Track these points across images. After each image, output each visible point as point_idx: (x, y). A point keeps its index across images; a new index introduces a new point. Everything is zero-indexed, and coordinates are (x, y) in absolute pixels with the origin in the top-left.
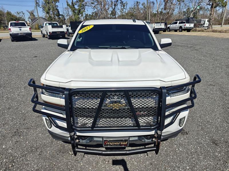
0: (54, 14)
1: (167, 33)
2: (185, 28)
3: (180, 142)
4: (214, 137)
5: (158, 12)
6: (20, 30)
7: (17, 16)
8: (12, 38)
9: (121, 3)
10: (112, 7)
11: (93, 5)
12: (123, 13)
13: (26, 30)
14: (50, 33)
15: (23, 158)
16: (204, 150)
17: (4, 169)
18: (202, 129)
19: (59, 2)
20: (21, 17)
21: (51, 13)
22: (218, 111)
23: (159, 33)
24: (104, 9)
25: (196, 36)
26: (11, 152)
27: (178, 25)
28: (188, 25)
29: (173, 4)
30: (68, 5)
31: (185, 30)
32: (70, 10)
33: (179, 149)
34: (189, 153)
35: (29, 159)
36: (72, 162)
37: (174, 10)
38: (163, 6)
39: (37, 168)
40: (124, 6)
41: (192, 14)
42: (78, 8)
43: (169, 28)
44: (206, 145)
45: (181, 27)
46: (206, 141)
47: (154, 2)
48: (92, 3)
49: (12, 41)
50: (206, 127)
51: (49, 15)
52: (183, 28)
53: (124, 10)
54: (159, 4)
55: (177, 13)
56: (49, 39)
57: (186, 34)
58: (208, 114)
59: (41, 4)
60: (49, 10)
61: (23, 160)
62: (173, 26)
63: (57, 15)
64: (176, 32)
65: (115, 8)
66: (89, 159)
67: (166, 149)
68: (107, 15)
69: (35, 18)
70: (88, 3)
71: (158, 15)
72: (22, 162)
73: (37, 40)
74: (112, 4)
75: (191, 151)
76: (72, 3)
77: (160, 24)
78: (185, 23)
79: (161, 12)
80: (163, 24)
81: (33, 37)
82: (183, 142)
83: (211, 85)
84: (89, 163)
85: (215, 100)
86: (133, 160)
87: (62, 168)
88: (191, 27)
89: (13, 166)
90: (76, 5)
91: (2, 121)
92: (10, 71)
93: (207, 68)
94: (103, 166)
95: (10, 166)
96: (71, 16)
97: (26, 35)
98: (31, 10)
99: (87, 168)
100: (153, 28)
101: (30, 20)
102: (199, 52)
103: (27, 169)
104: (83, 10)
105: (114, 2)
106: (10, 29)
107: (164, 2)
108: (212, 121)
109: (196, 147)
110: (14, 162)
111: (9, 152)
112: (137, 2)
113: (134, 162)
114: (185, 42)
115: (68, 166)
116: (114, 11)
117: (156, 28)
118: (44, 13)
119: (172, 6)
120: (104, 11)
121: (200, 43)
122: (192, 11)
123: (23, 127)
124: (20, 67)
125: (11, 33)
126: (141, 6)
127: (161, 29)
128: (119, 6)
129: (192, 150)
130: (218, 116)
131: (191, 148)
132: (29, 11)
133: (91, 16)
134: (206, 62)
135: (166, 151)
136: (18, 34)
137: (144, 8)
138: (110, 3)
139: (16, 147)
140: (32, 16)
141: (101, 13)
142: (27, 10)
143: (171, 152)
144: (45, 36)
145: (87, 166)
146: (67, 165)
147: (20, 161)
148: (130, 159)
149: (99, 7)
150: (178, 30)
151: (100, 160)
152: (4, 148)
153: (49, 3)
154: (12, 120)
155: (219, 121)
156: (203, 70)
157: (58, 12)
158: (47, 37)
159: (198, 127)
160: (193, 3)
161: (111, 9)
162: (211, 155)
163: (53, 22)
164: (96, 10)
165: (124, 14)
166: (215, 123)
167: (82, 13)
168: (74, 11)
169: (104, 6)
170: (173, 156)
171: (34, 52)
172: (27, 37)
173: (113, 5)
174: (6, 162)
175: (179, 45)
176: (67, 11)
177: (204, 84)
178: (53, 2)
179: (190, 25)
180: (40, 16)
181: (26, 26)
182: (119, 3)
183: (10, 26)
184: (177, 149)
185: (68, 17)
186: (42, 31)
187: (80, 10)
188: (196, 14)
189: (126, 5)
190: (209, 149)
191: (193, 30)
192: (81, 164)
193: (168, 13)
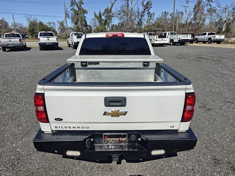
0: (82, 24)
1: (194, 44)
2: (215, 40)
3: (179, 158)
4: (217, 157)
5: (186, 22)
6: (48, 40)
7: (48, 26)
8: (40, 48)
9: (148, 14)
10: (138, 17)
11: (120, 16)
12: (149, 23)
13: (53, 40)
14: (75, 43)
15: (28, 157)
16: (202, 169)
17: (11, 165)
18: (206, 147)
19: (87, 13)
20: (52, 27)
21: (79, 23)
22: (229, 130)
23: (185, 44)
24: (131, 20)
25: (226, 49)
26: (19, 151)
27: (207, 36)
28: (218, 37)
29: (204, 14)
30: (95, 16)
31: (214, 42)
32: (97, 21)
33: (175, 165)
34: (185, 169)
35: (32, 159)
36: (69, 165)
37: (205, 20)
38: (192, 17)
39: (38, 167)
40: (151, 17)
41: (225, 25)
42: (105, 19)
43: (197, 39)
44: (206, 164)
45: (210, 39)
46: (207, 160)
47: (183, 12)
48: (119, 14)
49: (41, 50)
50: (211, 145)
51: (77, 25)
52: (212, 40)
53: (151, 21)
54: (189, 14)
55: (208, 23)
56: (74, 48)
57: (215, 46)
58: (217, 133)
59: (70, 15)
60: (78, 21)
61: (27, 159)
62: (201, 37)
63: (84, 26)
64: (204, 44)
65: (142, 19)
66: (86, 165)
67: (162, 163)
68: (132, 25)
69: (64, 29)
70: (114, 14)
71: (187, 26)
72: (26, 160)
73: (63, 49)
74: (138, 15)
75: (188, 168)
76: (100, 14)
77: (187, 35)
78: (215, 34)
79: (190, 23)
80: (189, 35)
81: (59, 46)
82: (182, 159)
83: (229, 102)
84: (84, 168)
85: (229, 118)
86: (127, 170)
87: (59, 169)
88: (221, 39)
89: (18, 163)
90: (103, 15)
91: (17, 123)
92: (33, 77)
93: (229, 84)
94: (96, 173)
95: (16, 162)
96: (98, 26)
97: (52, 45)
98: (62, 21)
99: (81, 172)
100: (178, 39)
101: (60, 30)
102: (225, 66)
103: (29, 167)
104: (110, 20)
105: (140, 13)
106: (39, 39)
107: (194, 13)
108: (220, 140)
109: (194, 164)
110: (20, 160)
111: (18, 150)
112: (165, 12)
113: (127, 172)
114: (211, 55)
115: (65, 169)
116: (140, 22)
117: (182, 40)
118: (73, 24)
119: (203, 17)
120: (130, 22)
121: (229, 56)
122: (225, 22)
123: (34, 129)
124: (43, 74)
125: (40, 42)
126: (169, 17)
127: (187, 41)
128: (146, 17)
129: (190, 168)
130: (228, 136)
131: (188, 165)
132: (60, 21)
133: (117, 27)
134: (230, 77)
135: (161, 166)
136: (46, 44)
137: (172, 19)
138: (137, 14)
139: (24, 146)
140: (62, 26)
141: (127, 24)
142: (58, 21)
143: (166, 167)
144: (71, 46)
145: (82, 171)
146: (65, 167)
147: (25, 160)
148: (124, 169)
149: (125, 18)
150: (207, 41)
151: (95, 166)
152: (14, 147)
153: (78, 14)
154: (26, 122)
155: (227, 141)
156: (224, 85)
157: (86, 23)
158: (72, 47)
159: (202, 145)
160: (227, 14)
161: (137, 20)
162: (209, 175)
163: (79, 33)
164: (122, 20)
165: (151, 24)
166: (222, 142)
167: (108, 24)
168: (100, 22)
169: (130, 17)
170: (167, 171)
171: (58, 61)
172: (54, 47)
173: (140, 15)
174: (13, 158)
175: (203, 58)
176: (95, 22)
177: (221, 101)
178: (82, 14)
179: (220, 37)
180: (69, 27)
181: (54, 36)
182: (146, 14)
183: (40, 36)
184: (173, 165)
185: (95, 28)
186: (68, 41)
187: (107, 20)
188: (230, 24)
189: (153, 16)
190: (207, 168)
191: (224, 42)
192: (77, 168)
193: (198, 23)
